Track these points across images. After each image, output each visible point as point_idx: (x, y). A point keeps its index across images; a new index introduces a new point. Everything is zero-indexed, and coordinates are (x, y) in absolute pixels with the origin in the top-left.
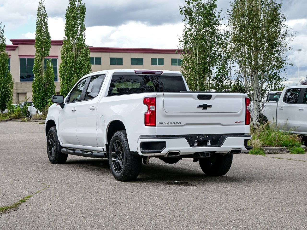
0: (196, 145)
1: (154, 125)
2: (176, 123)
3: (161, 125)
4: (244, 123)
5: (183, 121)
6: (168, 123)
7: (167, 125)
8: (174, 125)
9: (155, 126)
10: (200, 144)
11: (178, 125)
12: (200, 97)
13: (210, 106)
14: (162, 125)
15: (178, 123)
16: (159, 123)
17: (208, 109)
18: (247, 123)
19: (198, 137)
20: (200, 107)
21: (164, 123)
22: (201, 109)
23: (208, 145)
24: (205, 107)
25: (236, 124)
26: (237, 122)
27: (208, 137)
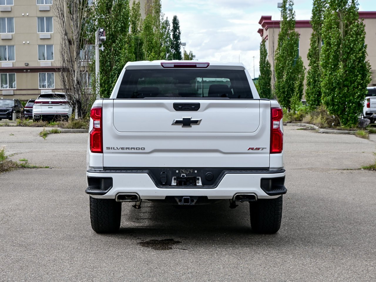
0: (175, 184)
1: (100, 150)
2: (136, 148)
3: (110, 151)
4: (268, 150)
5: (149, 145)
6: (122, 149)
7: (121, 151)
8: (133, 151)
9: (102, 152)
10: (183, 183)
11: (140, 151)
12: (178, 107)
13: (196, 122)
14: (113, 151)
15: (139, 148)
16: (108, 148)
17: (194, 127)
18: (273, 150)
19: (177, 171)
20: (178, 122)
21: (115, 148)
22: (179, 127)
23: (197, 184)
24: (187, 123)
25: (251, 151)
26: (252, 149)
27: (196, 172)
